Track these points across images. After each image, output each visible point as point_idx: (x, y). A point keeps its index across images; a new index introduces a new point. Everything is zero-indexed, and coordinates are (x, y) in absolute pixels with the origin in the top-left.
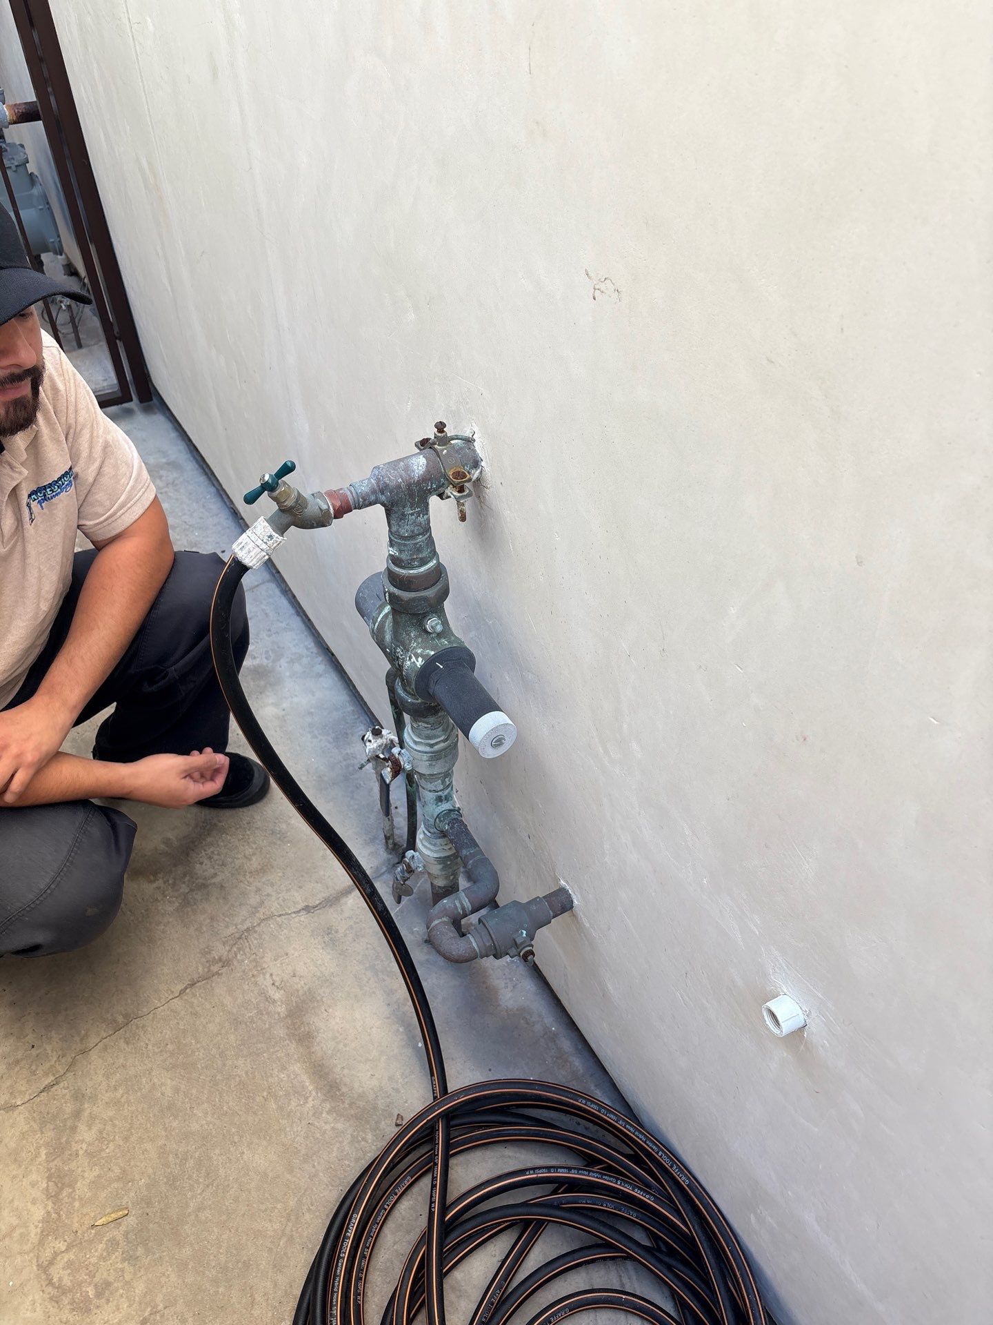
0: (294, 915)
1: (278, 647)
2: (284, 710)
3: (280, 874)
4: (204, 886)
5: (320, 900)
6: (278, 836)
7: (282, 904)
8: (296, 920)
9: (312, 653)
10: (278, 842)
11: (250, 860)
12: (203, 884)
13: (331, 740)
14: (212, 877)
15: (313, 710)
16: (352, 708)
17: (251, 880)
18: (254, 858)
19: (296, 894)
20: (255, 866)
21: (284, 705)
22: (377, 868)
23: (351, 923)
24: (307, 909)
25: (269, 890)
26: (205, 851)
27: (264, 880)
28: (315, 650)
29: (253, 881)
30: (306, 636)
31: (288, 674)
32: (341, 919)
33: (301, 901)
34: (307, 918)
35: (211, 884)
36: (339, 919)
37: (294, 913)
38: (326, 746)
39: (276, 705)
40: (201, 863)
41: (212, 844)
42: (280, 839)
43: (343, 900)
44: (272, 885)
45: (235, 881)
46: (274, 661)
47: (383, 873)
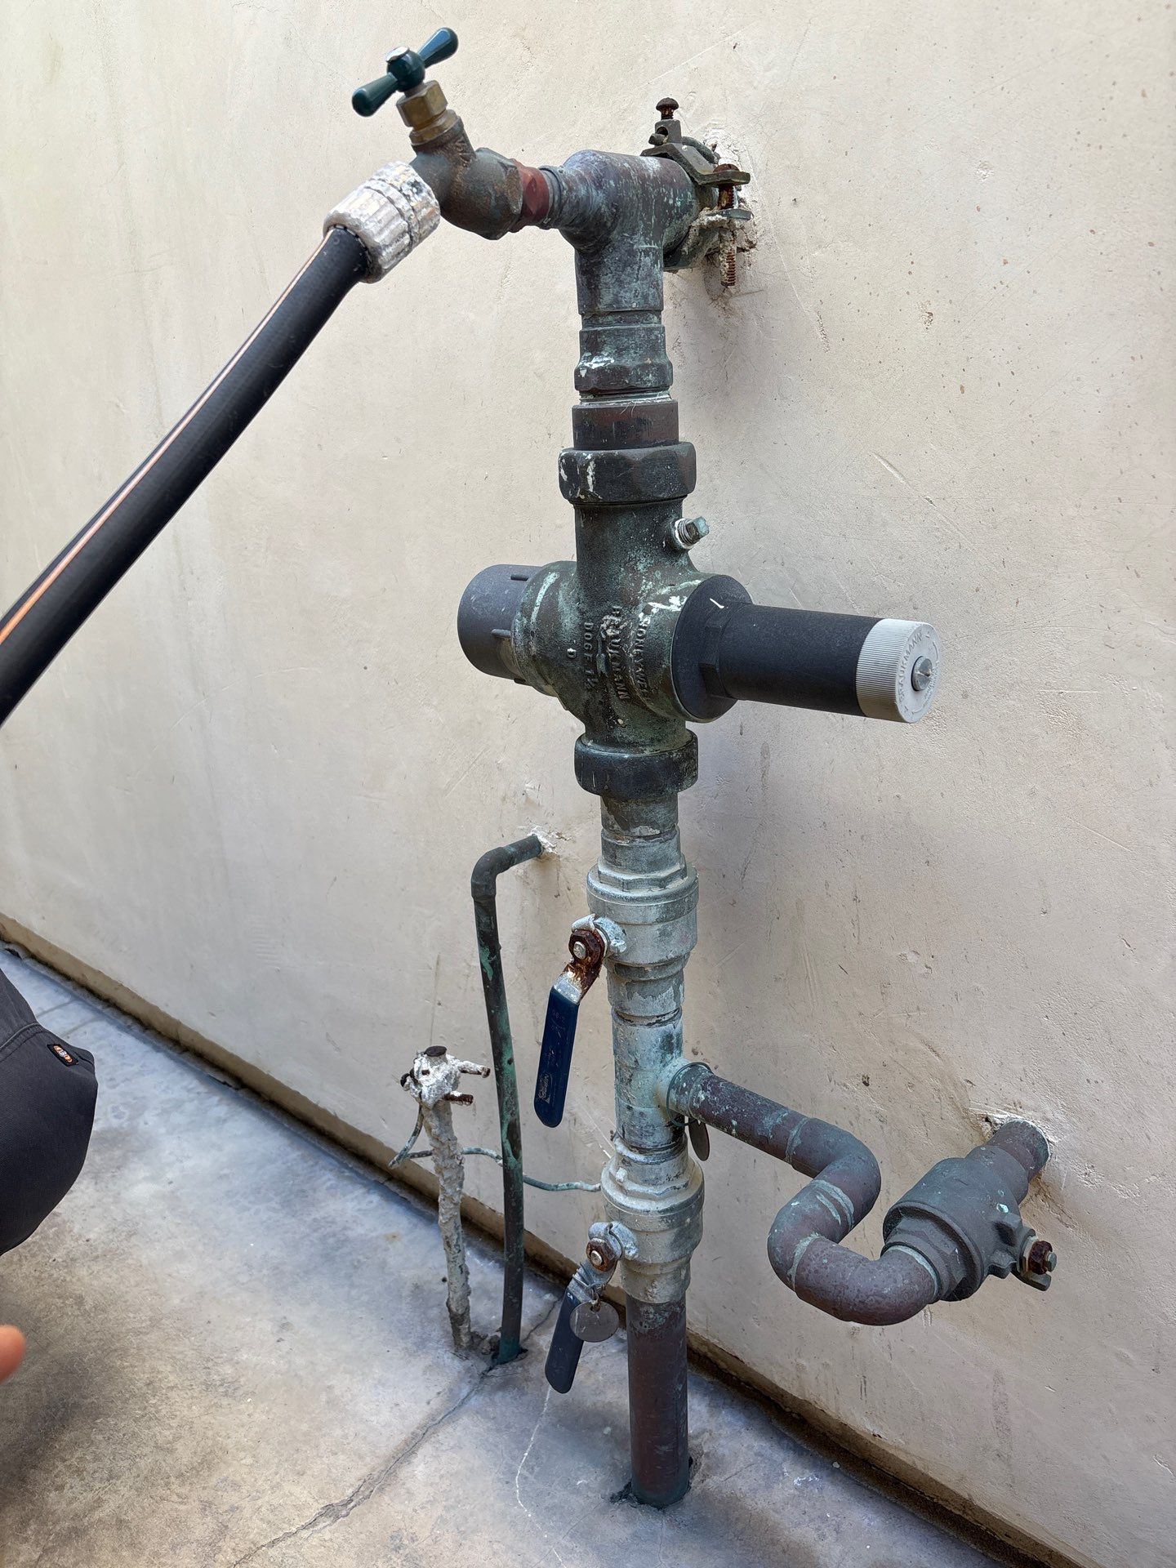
0: (305, 1534)
1: (135, 1098)
2: (171, 1183)
3: (249, 1461)
4: (76, 1533)
5: (352, 1485)
6: (221, 1390)
7: (271, 1517)
8: (315, 1542)
9: (198, 1093)
10: (225, 1402)
11: (171, 1451)
12: (75, 1530)
13: (277, 1206)
14: (93, 1509)
15: (226, 1171)
16: (300, 1153)
17: (184, 1490)
18: (179, 1446)
19: (297, 1490)
20: (185, 1461)
21: (170, 1176)
22: (451, 1390)
23: (439, 1511)
24: (331, 1512)
25: (231, 1498)
26: (64, 1460)
27: (213, 1481)
28: (202, 1089)
29: (190, 1491)
30: (181, 1074)
31: (162, 1130)
32: (415, 1511)
33: (310, 1501)
34: (337, 1530)
35: (91, 1525)
36: (410, 1510)
37: (304, 1528)
38: (270, 1219)
39: (153, 1179)
40: (60, 1488)
41: (76, 1443)
42: (226, 1394)
43: (404, 1472)
44: (236, 1486)
45: (146, 1503)
46: (131, 1119)
47: (468, 1397)
